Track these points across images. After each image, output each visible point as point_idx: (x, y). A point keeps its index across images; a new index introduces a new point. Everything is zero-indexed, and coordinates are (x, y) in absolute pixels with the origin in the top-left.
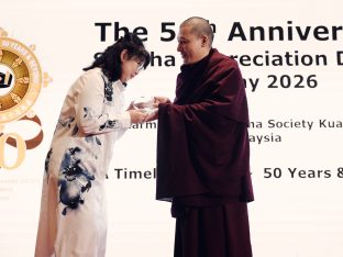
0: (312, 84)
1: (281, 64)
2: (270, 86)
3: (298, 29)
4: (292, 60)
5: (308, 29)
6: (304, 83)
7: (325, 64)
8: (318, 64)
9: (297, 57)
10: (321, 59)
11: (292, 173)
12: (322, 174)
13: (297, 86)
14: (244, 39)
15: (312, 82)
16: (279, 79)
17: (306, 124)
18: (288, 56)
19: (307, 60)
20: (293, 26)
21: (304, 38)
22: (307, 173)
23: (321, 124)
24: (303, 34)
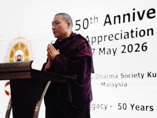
0: (144, 48)
1: (128, 37)
2: (123, 52)
3: (138, 13)
4: (134, 34)
5: (144, 11)
6: (140, 49)
7: (152, 34)
8: (148, 35)
9: (137, 32)
10: (150, 31)
11: (132, 107)
12: (148, 108)
13: (136, 51)
15: (144, 47)
16: (127, 48)
17: (140, 75)
18: (132, 32)
19: (142, 33)
20: (136, 11)
21: (141, 18)
22: (140, 107)
23: (149, 75)
24: (141, 16)
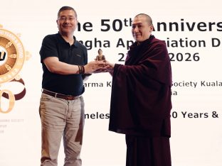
1: (177, 46)
3: (188, 24)
4: (184, 44)
5: (194, 24)
6: (191, 58)
7: (204, 46)
8: (200, 46)
9: (187, 41)
10: (202, 43)
11: (184, 115)
12: (203, 116)
13: (187, 60)
15: (196, 57)
16: (175, 56)
17: (193, 84)
18: (181, 41)
19: (193, 44)
20: (185, 22)
21: (191, 29)
22: (194, 115)
23: (202, 84)
24: (191, 27)
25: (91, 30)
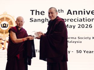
0: (91, 27)
1: (82, 21)
2: (79, 27)
3: (87, 11)
4: (85, 20)
5: (90, 11)
6: (88, 26)
8: (92, 21)
9: (86, 19)
11: (85, 52)
12: (93, 52)
13: (86, 27)
14: (71, 14)
16: (81, 26)
17: (89, 38)
18: (84, 19)
19: (89, 20)
20: (85, 11)
21: (88, 14)
22: (89, 52)
23: (93, 38)
25: (44, 15)
